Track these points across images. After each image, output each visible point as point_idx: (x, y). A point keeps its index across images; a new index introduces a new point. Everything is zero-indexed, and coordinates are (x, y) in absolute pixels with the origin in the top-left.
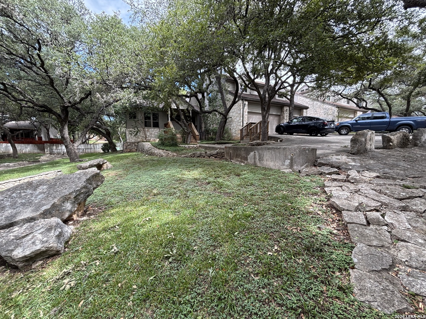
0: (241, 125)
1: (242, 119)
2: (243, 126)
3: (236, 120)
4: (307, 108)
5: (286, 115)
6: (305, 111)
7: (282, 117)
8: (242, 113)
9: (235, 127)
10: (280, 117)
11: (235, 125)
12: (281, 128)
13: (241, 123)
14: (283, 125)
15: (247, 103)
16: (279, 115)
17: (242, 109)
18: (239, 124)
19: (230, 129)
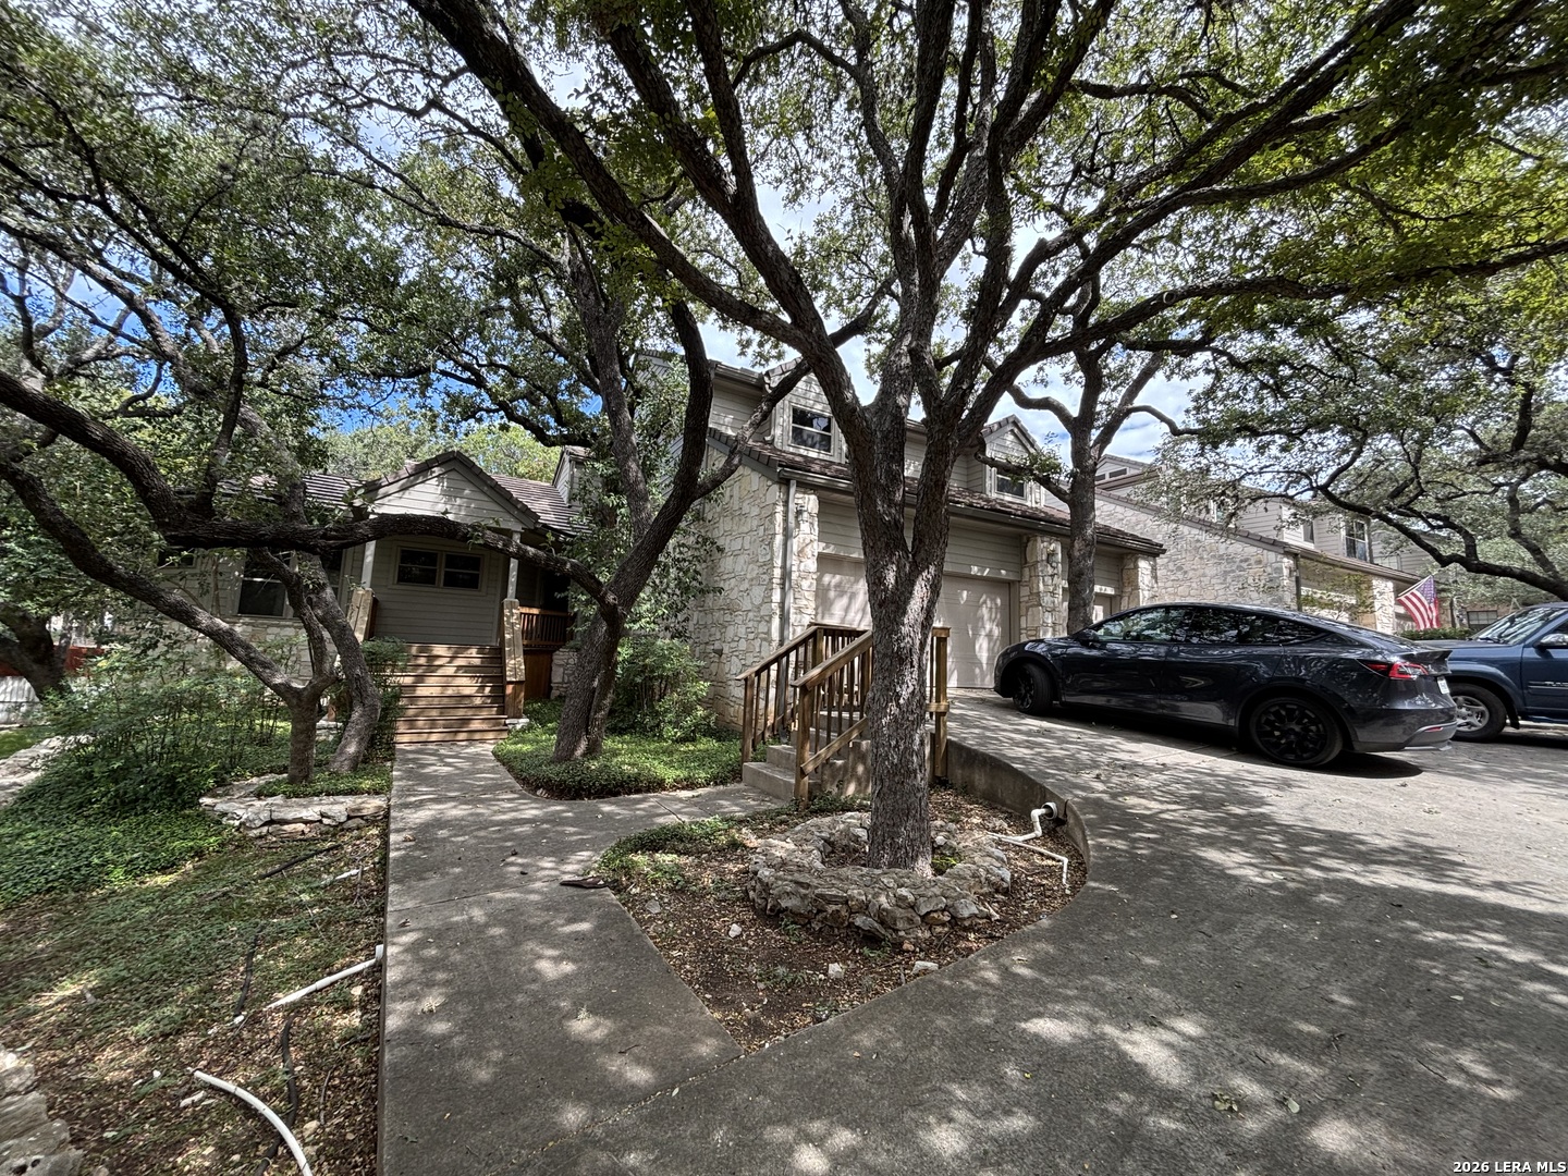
0: (775, 635)
1: (776, 597)
2: (781, 643)
3: (746, 605)
4: (1153, 551)
5: (1051, 585)
6: (1144, 565)
7: (1025, 591)
8: (778, 562)
9: (743, 645)
10: (1012, 593)
11: (742, 631)
12: (1034, 670)
13: (776, 622)
14: (1041, 649)
15: (811, 502)
16: (1008, 584)
17: (779, 539)
18: (762, 628)
19: (720, 653)
